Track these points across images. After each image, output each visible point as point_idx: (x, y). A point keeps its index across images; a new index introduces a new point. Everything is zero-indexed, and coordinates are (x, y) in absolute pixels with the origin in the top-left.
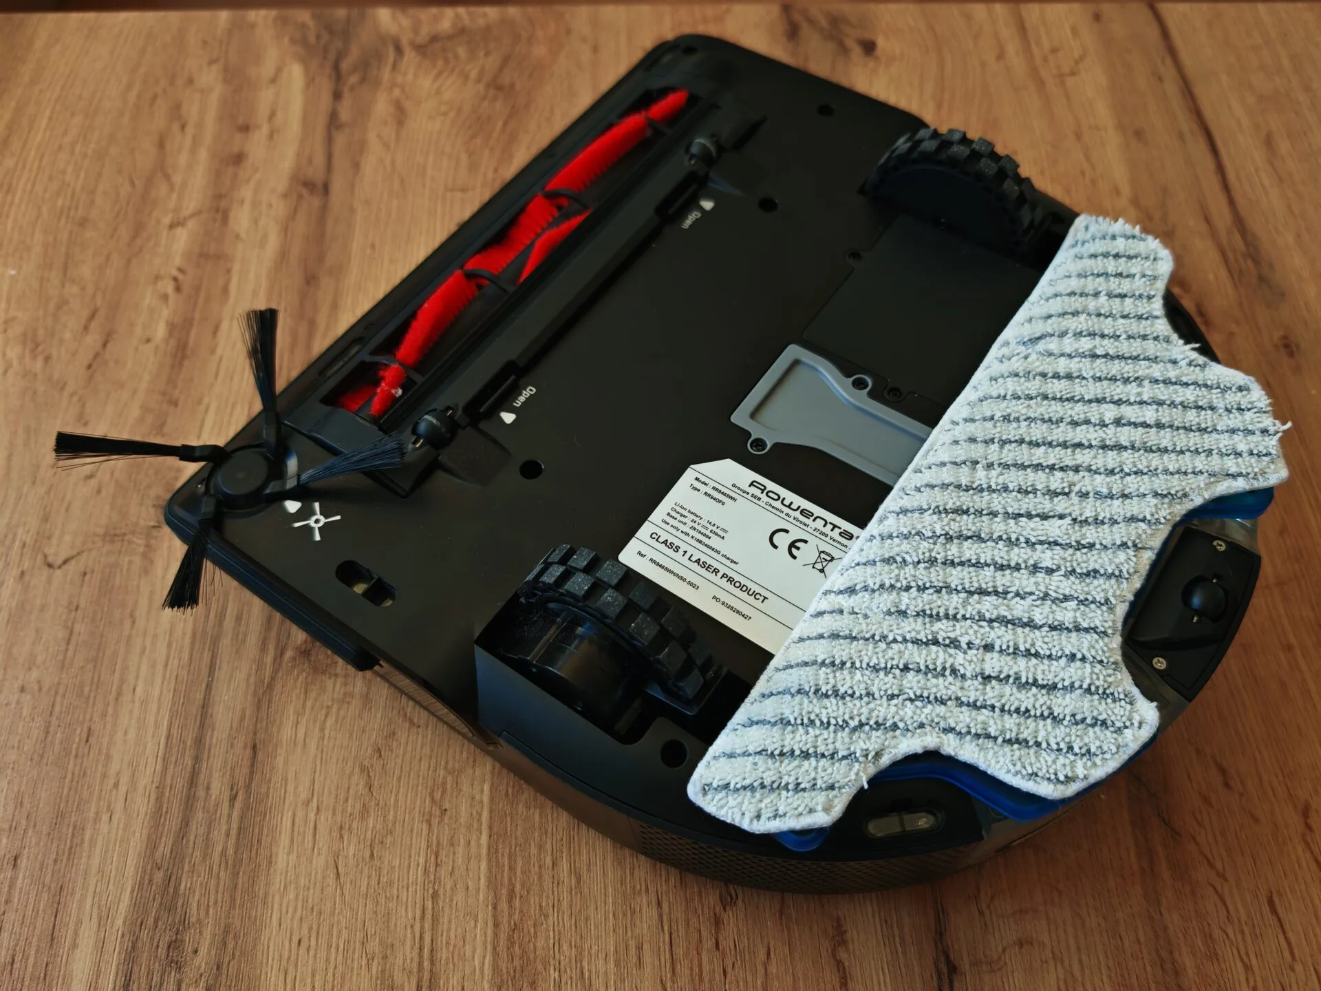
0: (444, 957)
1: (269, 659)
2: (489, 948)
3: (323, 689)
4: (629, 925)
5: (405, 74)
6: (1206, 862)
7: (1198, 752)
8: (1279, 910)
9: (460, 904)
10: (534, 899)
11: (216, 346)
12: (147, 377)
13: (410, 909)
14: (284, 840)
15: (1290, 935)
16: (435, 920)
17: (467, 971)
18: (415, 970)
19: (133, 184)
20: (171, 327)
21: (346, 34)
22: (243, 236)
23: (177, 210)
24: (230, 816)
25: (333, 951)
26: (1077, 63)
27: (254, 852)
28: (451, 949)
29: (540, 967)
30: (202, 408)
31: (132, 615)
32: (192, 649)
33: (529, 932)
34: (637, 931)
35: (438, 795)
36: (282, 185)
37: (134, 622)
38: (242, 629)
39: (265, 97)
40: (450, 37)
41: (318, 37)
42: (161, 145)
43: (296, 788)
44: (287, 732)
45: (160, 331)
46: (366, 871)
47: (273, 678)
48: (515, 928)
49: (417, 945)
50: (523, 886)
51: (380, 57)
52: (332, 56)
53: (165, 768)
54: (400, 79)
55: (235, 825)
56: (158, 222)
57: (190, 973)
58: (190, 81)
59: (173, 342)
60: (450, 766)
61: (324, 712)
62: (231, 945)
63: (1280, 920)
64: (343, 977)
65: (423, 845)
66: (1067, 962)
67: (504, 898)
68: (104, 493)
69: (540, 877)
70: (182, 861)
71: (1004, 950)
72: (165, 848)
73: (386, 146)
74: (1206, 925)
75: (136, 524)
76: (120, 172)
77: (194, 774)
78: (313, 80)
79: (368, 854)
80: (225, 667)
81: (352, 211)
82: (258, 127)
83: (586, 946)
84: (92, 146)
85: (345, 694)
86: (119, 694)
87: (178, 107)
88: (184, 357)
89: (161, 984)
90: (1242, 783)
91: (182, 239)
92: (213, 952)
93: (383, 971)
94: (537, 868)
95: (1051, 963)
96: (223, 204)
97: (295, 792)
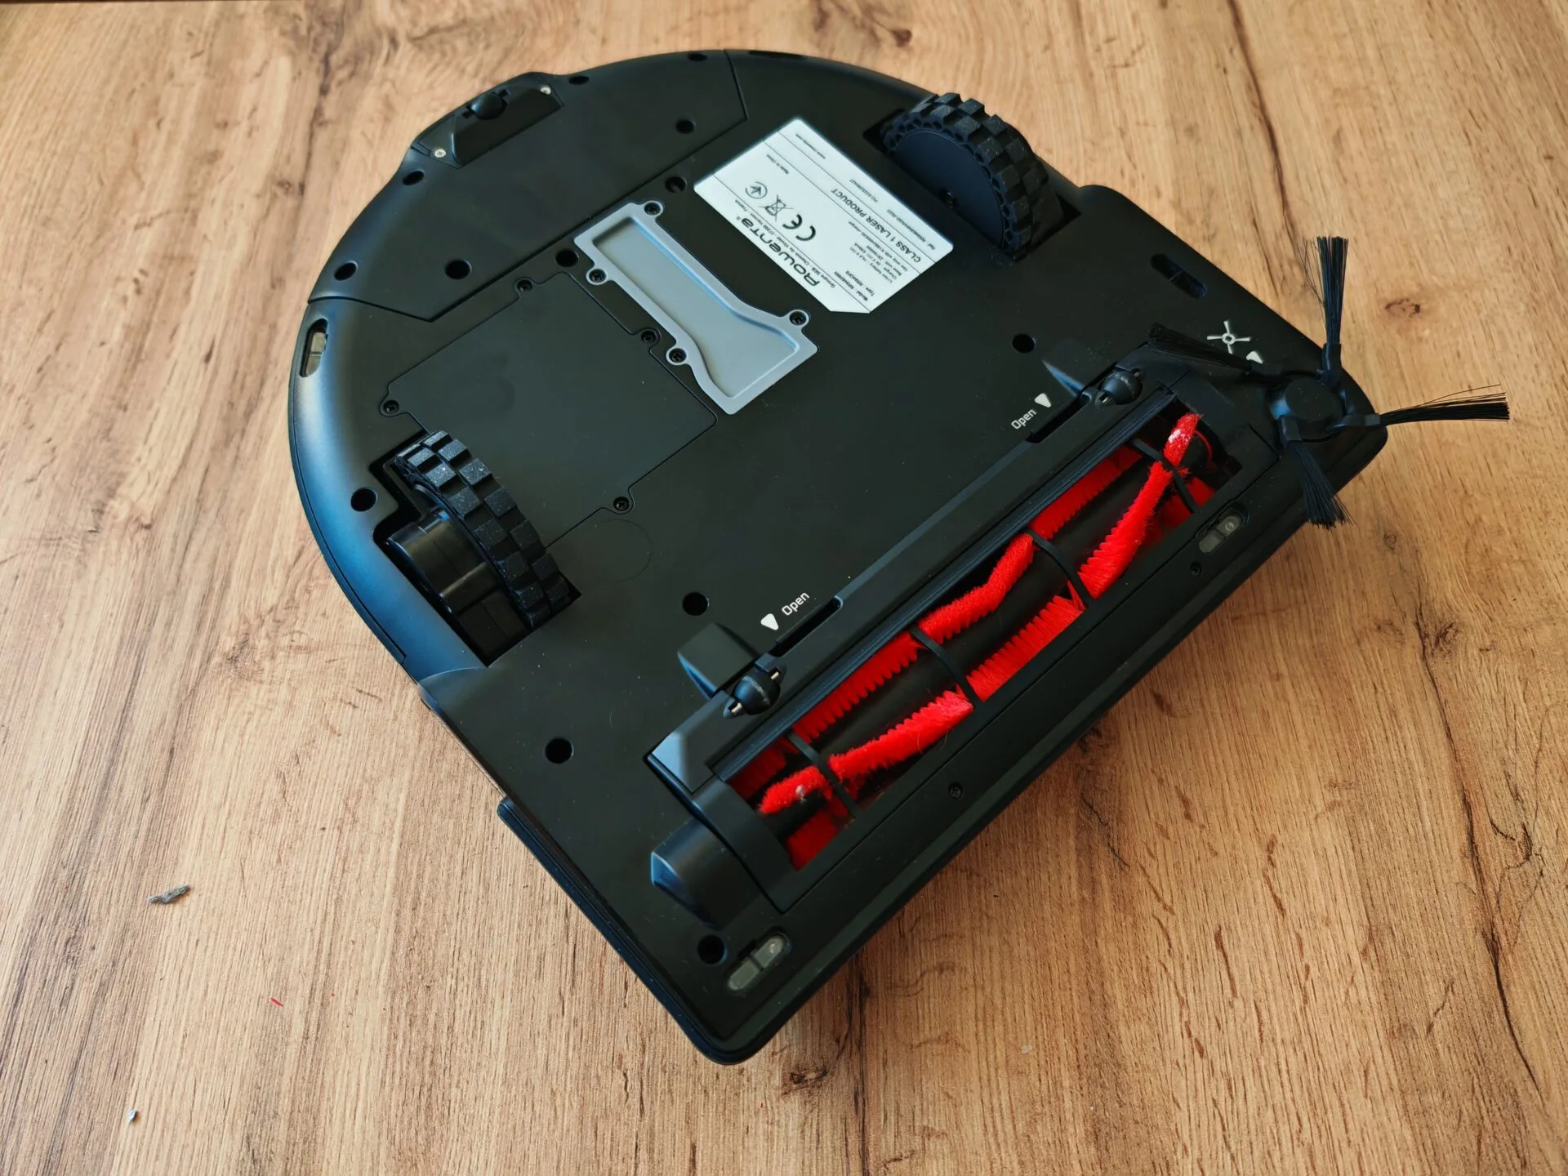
0: (341, 960)
1: (196, 664)
2: (388, 954)
3: (247, 695)
4: (533, 936)
5: (398, 67)
6: (1153, 894)
7: (1161, 781)
8: (1226, 947)
9: (363, 910)
10: (438, 907)
11: (173, 349)
12: (98, 381)
13: (312, 913)
14: (193, 843)
15: (1234, 971)
16: (336, 925)
17: (363, 976)
18: (311, 972)
19: (101, 182)
20: (128, 329)
21: (340, 27)
22: (210, 237)
23: (145, 210)
24: (140, 819)
25: (231, 951)
26: (1133, 53)
27: (161, 853)
28: (350, 952)
29: (437, 975)
30: (152, 413)
31: (60, 619)
32: (118, 653)
33: (430, 939)
34: (541, 942)
35: (351, 803)
36: (257, 185)
37: (62, 626)
38: (172, 634)
39: (248, 93)
40: (449, 29)
41: (310, 29)
42: (135, 142)
43: (210, 791)
44: (207, 735)
45: (117, 334)
46: (272, 874)
47: (197, 684)
48: (417, 935)
49: (316, 948)
50: (429, 895)
51: (372, 50)
52: (323, 49)
53: (80, 771)
54: (391, 74)
55: (144, 828)
56: (124, 222)
57: (84, 971)
58: (171, 75)
59: (128, 346)
60: (367, 775)
61: (246, 716)
62: (128, 944)
63: (1225, 955)
64: (238, 979)
65: (333, 850)
66: (988, 990)
67: (409, 905)
68: (43, 497)
69: (448, 885)
70: (88, 861)
71: (922, 975)
72: (72, 846)
73: (370, 144)
74: (1144, 958)
75: (74, 529)
76: (89, 169)
77: (109, 776)
78: (300, 73)
79: (276, 857)
80: (149, 670)
81: (327, 212)
82: (238, 123)
83: (487, 956)
84: (62, 142)
85: (269, 701)
86: (40, 696)
87: (156, 101)
88: (138, 360)
89: (56, 978)
90: (1205, 815)
91: (148, 240)
92: (110, 950)
93: (279, 973)
94: (445, 877)
95: (972, 990)
96: (193, 204)
97: (208, 796)
